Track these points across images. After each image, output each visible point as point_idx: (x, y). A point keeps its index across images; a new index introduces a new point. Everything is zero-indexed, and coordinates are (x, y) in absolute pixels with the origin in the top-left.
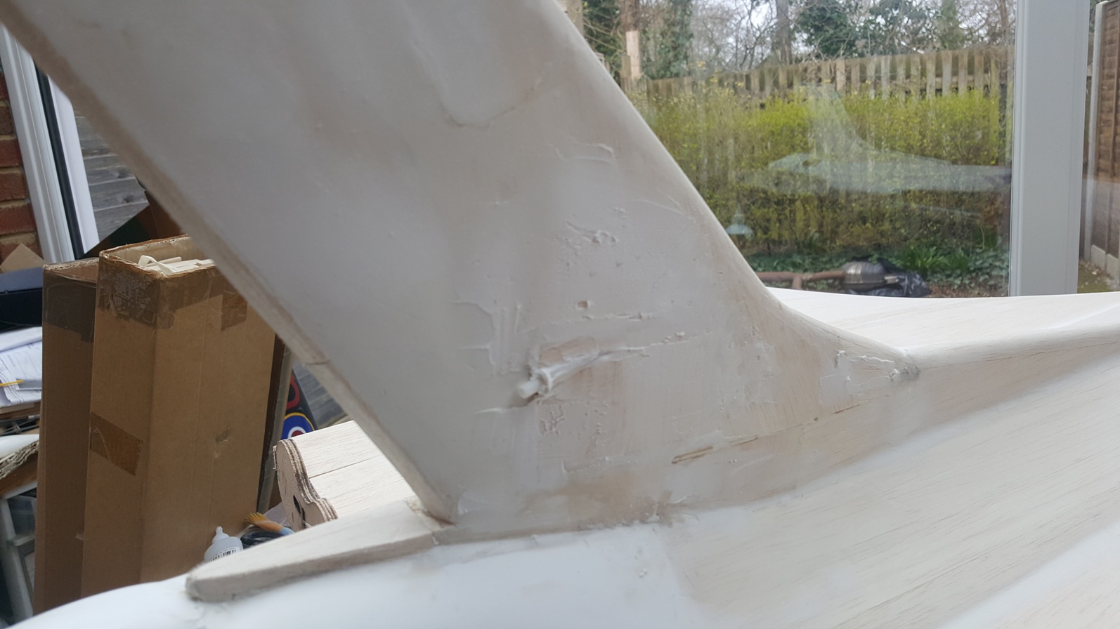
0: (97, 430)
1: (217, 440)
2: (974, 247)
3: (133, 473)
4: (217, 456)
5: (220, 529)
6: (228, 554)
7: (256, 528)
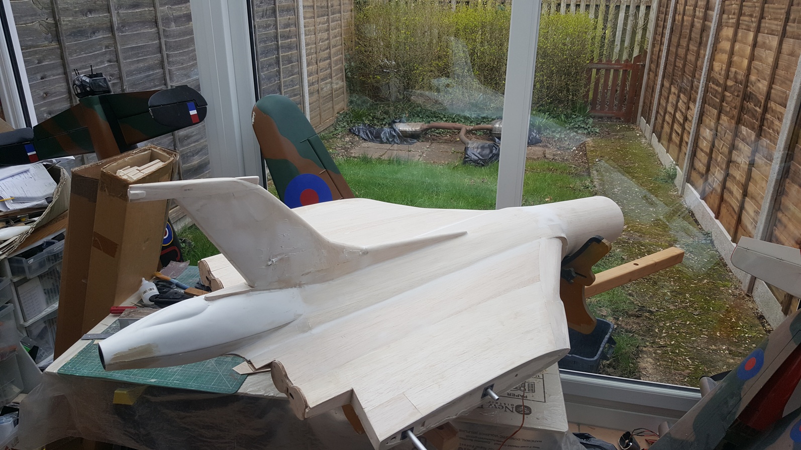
0: (96, 239)
1: (144, 242)
2: (571, 114)
3: (114, 257)
4: (144, 249)
5: (143, 279)
6: (151, 289)
7: (157, 278)
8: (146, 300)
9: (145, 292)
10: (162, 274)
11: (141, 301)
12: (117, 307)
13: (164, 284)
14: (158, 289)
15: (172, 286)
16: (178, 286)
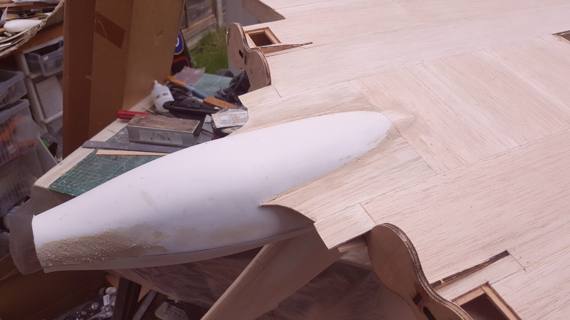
0: (99, 22)
1: (158, 35)
3: (121, 48)
4: (157, 43)
5: (156, 82)
6: (165, 94)
7: (171, 83)
8: (159, 106)
9: (158, 97)
10: (176, 79)
11: (154, 107)
12: (125, 111)
13: (179, 90)
14: (174, 95)
15: (188, 94)
16: (195, 94)
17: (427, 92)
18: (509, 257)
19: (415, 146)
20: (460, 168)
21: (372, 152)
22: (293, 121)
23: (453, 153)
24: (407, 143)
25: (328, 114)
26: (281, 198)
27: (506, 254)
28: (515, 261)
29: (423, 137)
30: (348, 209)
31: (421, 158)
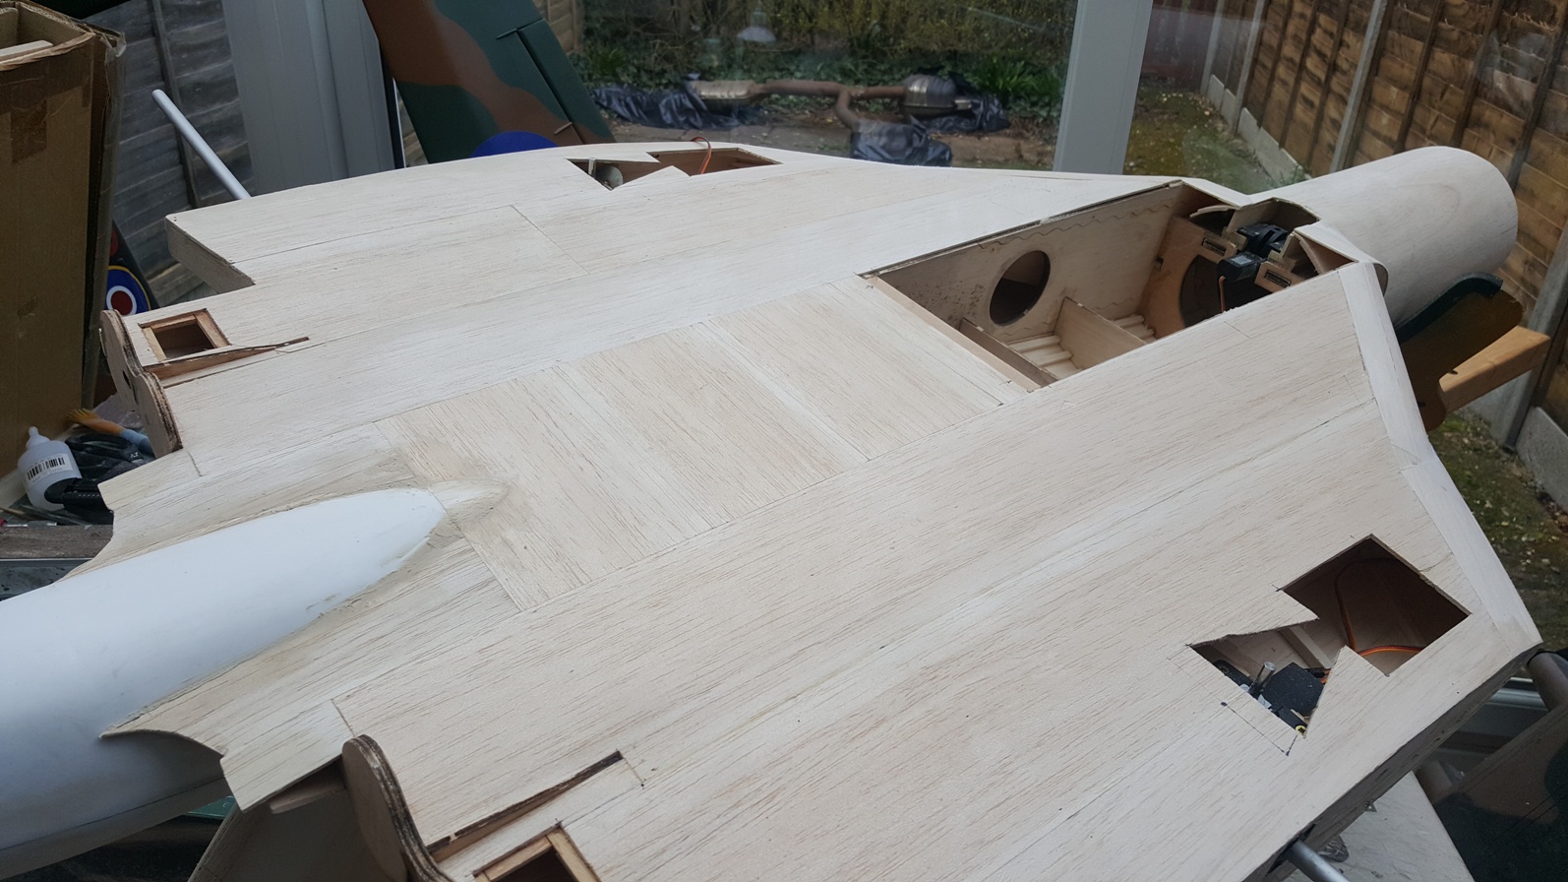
1: (20, 315)
4: (21, 335)
5: (33, 430)
6: (53, 463)
7: (81, 428)
8: (38, 498)
9: (35, 472)
10: (96, 418)
11: (24, 500)
13: (104, 445)
14: (80, 462)
17: (548, 431)
18: (621, 762)
19: (487, 554)
20: (572, 592)
21: (389, 581)
22: (220, 528)
23: (566, 561)
24: (473, 550)
25: (308, 503)
26: (154, 713)
27: (616, 757)
28: (629, 771)
29: (511, 534)
30: (302, 716)
31: (494, 579)
